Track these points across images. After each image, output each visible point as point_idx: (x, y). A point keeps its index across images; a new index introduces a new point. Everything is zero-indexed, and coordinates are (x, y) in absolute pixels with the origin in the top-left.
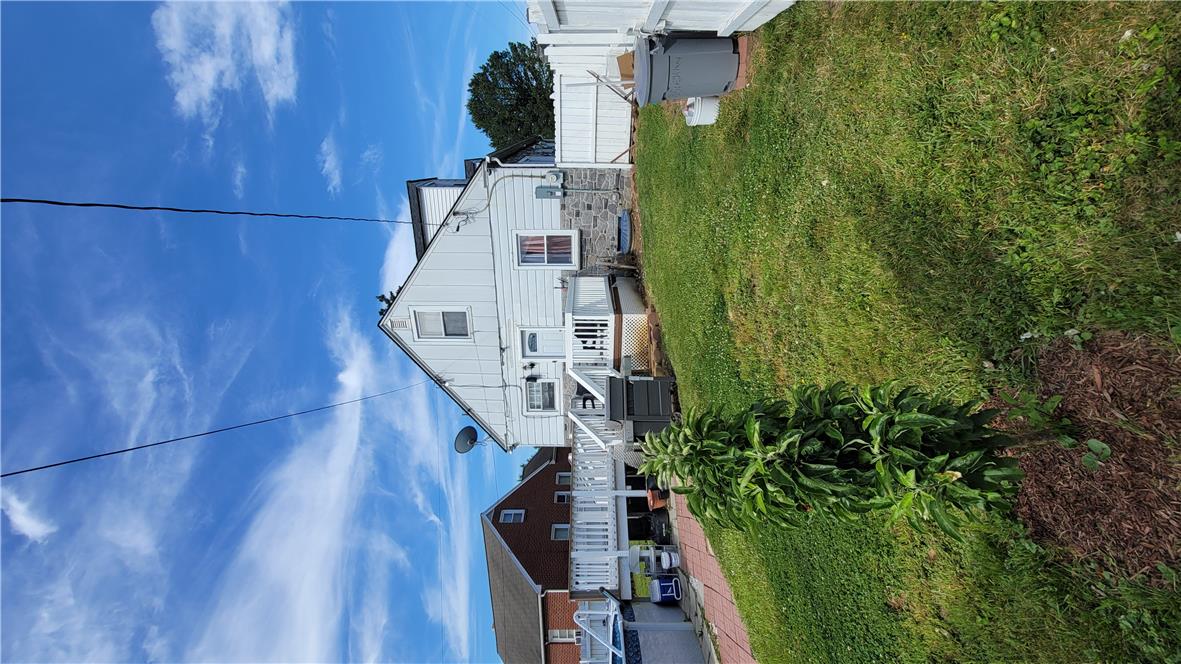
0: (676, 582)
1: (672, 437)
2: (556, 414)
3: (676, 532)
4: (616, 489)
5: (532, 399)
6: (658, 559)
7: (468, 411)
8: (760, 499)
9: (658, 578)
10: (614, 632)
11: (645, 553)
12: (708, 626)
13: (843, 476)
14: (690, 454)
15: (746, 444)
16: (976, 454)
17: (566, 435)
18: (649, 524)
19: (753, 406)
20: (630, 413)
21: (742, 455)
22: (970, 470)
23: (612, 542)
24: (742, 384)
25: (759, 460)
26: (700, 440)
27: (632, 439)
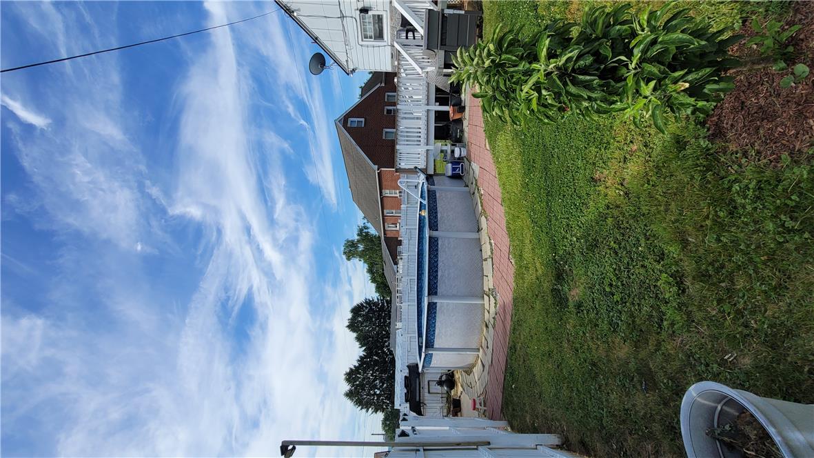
0: (462, 165)
1: (477, 53)
2: (385, 44)
3: (466, 135)
4: (428, 104)
5: (365, 30)
6: (453, 152)
7: (316, 40)
8: (534, 102)
9: (451, 163)
10: (422, 192)
11: (444, 148)
12: (478, 190)
13: (600, 86)
14: (490, 67)
15: (535, 59)
16: (708, 70)
17: (392, 63)
18: (449, 129)
19: (547, 26)
20: (443, 44)
21: (529, 68)
22: (696, 83)
23: (423, 140)
24: (537, 17)
25: (542, 71)
26: (500, 55)
27: (443, 66)
